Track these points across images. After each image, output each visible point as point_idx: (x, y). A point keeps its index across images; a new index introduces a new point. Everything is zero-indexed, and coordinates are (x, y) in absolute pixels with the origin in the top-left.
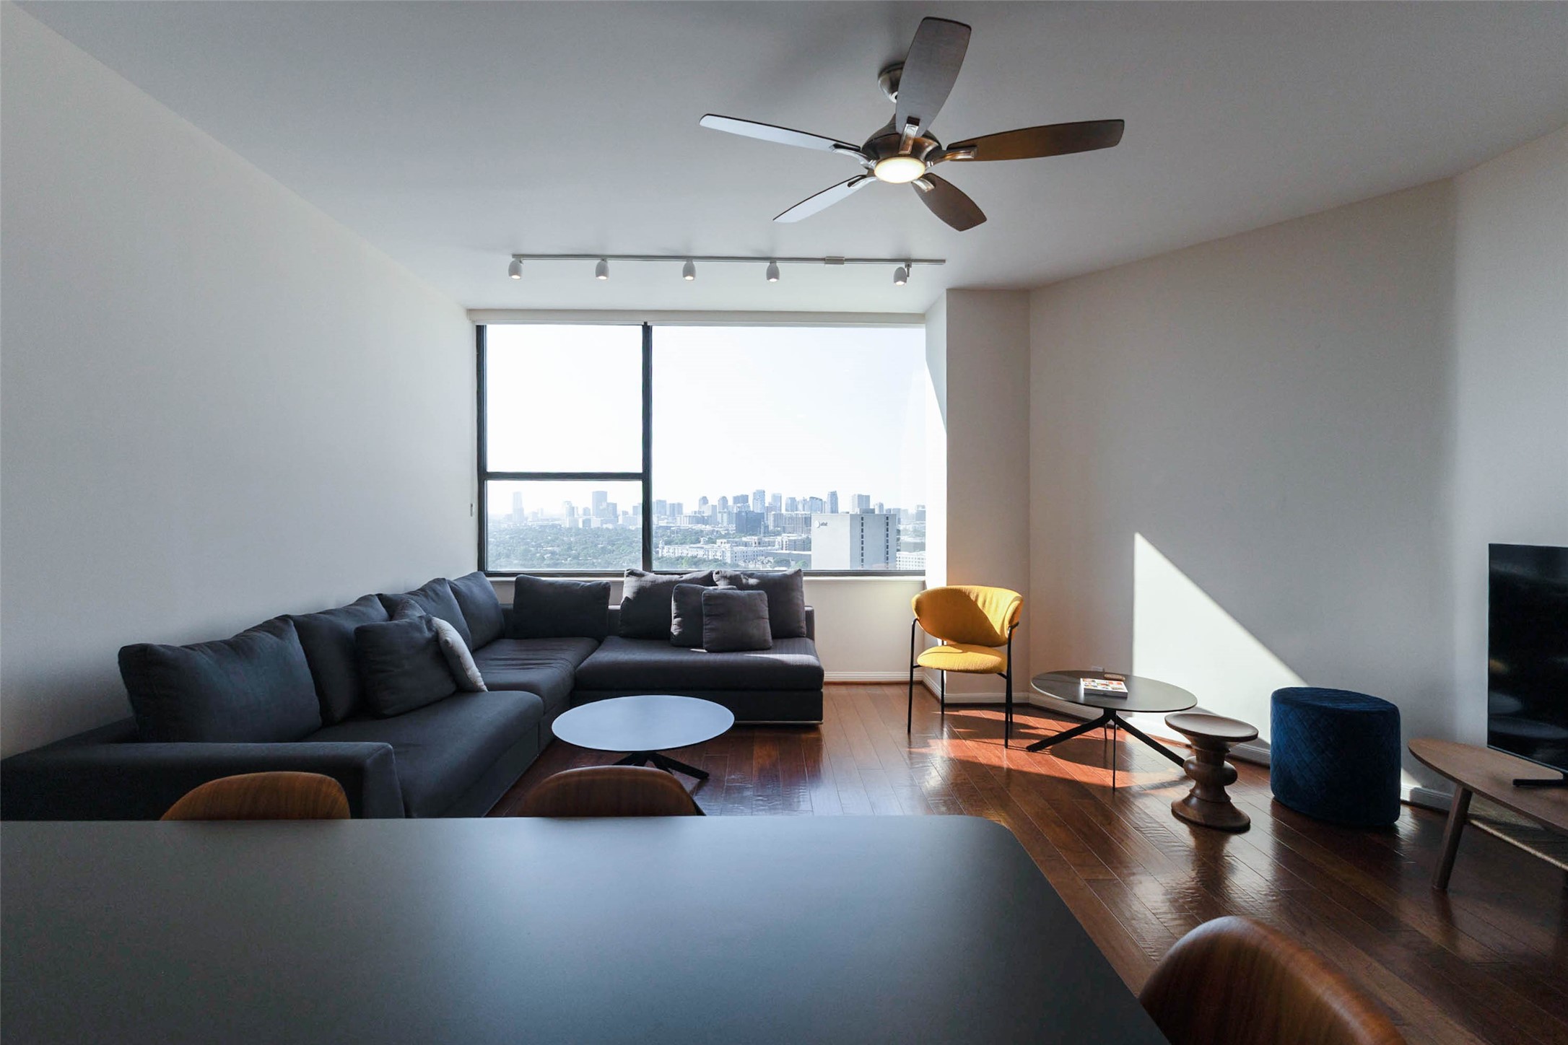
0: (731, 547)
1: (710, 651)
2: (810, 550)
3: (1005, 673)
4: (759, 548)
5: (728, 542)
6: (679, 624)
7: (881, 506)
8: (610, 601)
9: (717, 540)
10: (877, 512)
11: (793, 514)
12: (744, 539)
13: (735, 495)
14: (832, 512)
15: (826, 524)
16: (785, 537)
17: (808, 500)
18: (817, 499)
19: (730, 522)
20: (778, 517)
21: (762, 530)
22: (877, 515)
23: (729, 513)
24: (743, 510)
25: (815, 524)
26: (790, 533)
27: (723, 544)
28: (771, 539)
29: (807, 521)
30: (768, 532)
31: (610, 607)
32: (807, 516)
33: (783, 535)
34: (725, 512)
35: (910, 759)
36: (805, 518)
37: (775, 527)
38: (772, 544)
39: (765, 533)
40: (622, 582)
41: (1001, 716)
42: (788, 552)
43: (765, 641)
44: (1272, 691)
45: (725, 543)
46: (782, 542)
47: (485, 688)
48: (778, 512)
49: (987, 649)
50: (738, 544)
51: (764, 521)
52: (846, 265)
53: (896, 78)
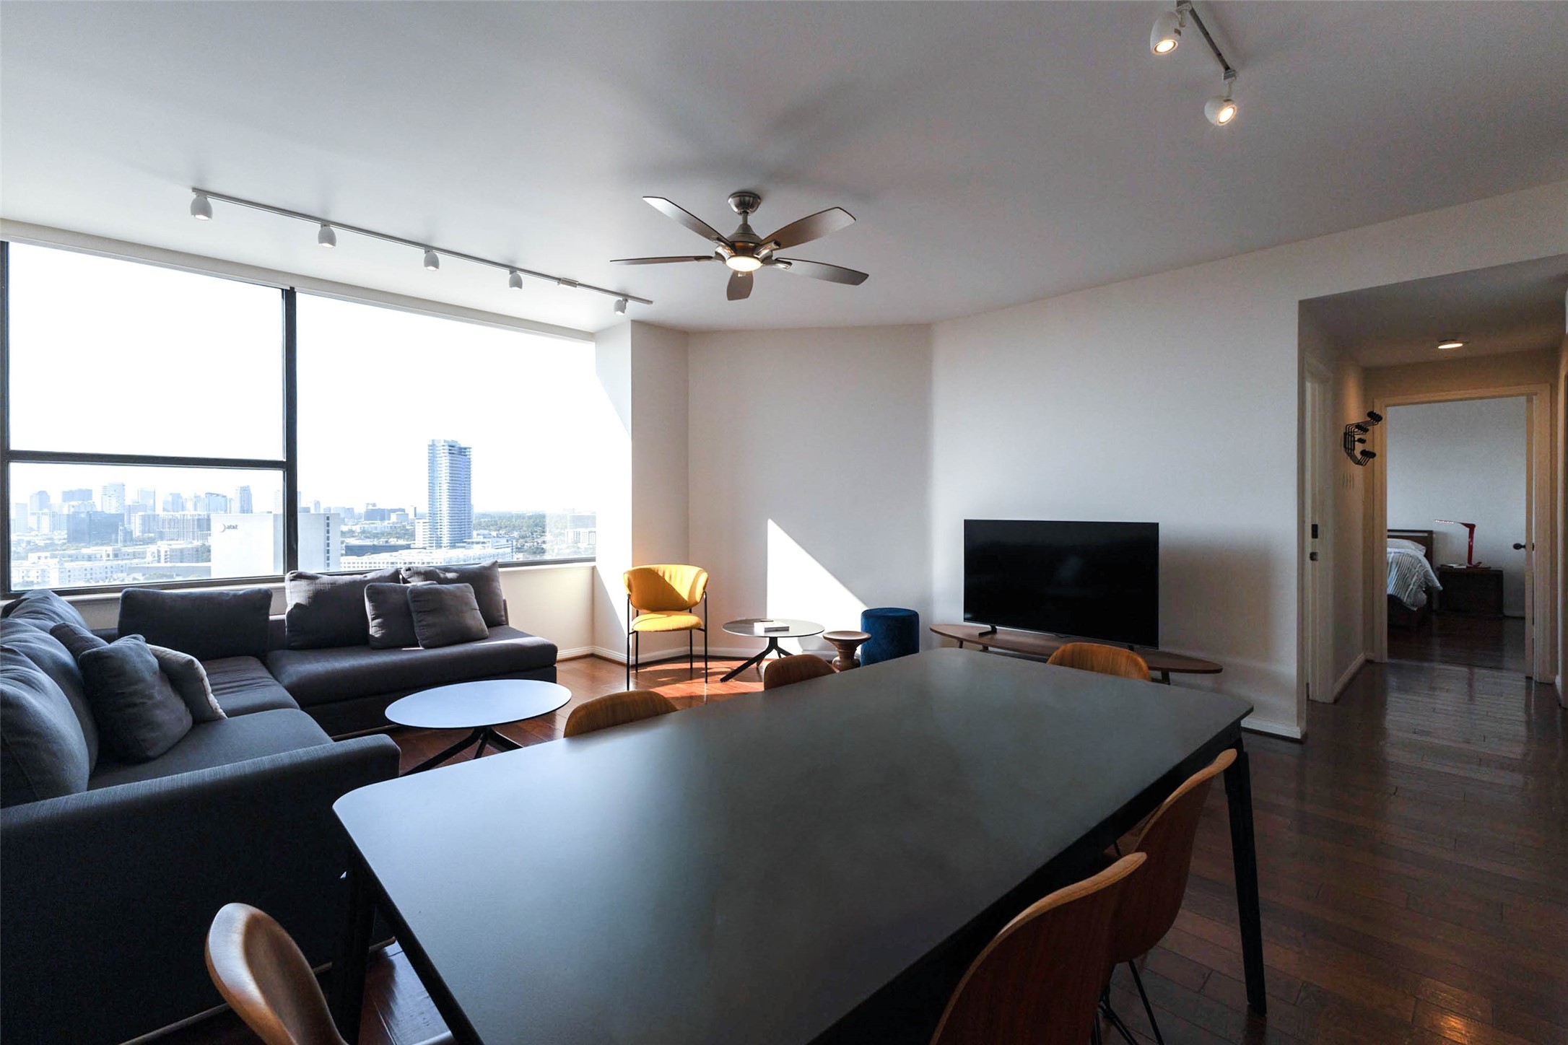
0: (60, 563)
1: (427, 647)
2: (210, 561)
3: (703, 628)
4: (115, 563)
5: (53, 556)
6: (380, 626)
7: (317, 504)
8: (271, 611)
9: (30, 555)
10: (312, 511)
11: (178, 515)
12: (86, 551)
13: (67, 490)
14: (243, 511)
15: (235, 527)
16: (163, 546)
17: (203, 496)
18: (218, 495)
19: (54, 527)
20: (148, 521)
21: (120, 537)
22: (313, 514)
23: (54, 515)
24: (82, 510)
25: (216, 526)
26: (172, 540)
27: (43, 560)
28: (139, 549)
29: (204, 525)
30: (132, 540)
31: (271, 618)
32: (200, 517)
33: (159, 543)
34: (45, 514)
36: (198, 520)
37: (143, 532)
38: (142, 555)
39: (125, 541)
40: (284, 588)
41: (687, 666)
42: (169, 565)
43: (483, 631)
45: (46, 558)
46: (159, 552)
47: (224, 714)
48: (149, 512)
49: (681, 612)
50: (74, 558)
51: (123, 525)
52: (579, 288)
53: (749, 201)
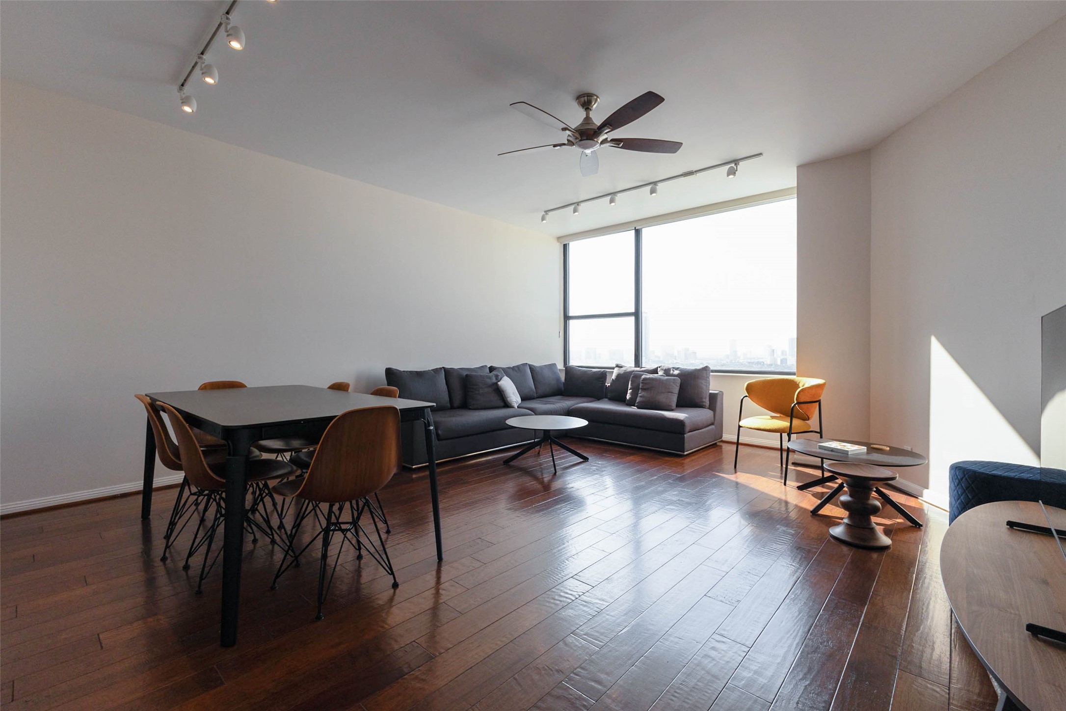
1: (638, 408)
6: (631, 393)
8: (606, 381)
31: (605, 384)
35: (737, 488)
44: (950, 465)
47: (516, 407)
53: (585, 100)
